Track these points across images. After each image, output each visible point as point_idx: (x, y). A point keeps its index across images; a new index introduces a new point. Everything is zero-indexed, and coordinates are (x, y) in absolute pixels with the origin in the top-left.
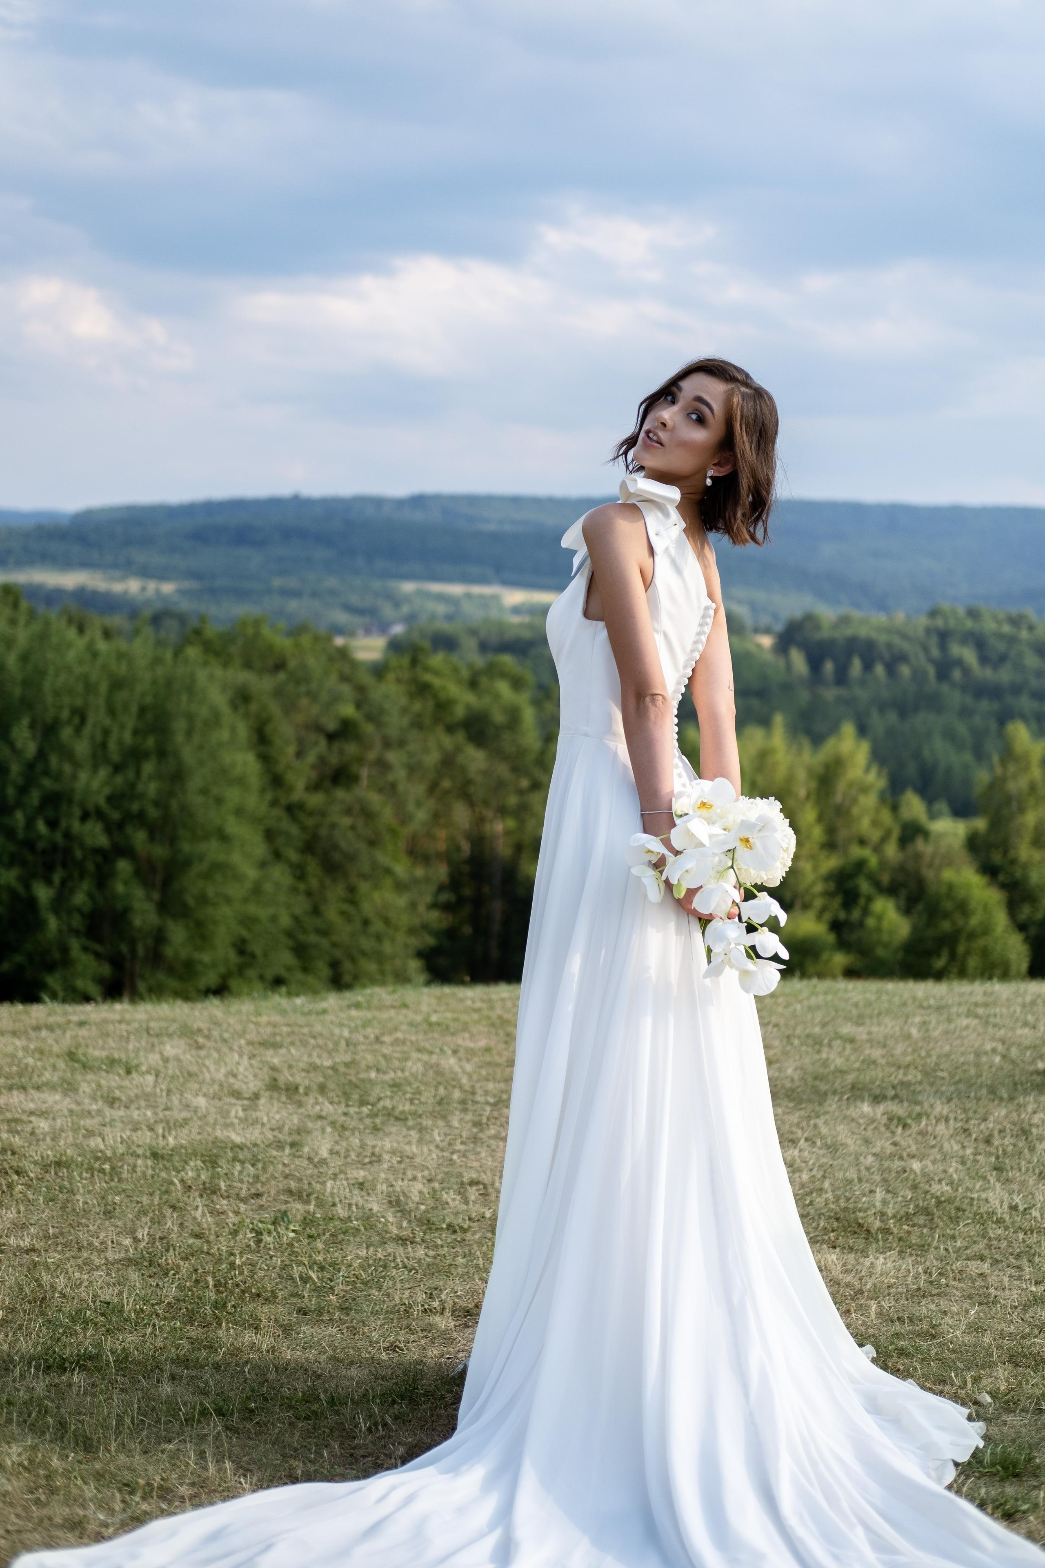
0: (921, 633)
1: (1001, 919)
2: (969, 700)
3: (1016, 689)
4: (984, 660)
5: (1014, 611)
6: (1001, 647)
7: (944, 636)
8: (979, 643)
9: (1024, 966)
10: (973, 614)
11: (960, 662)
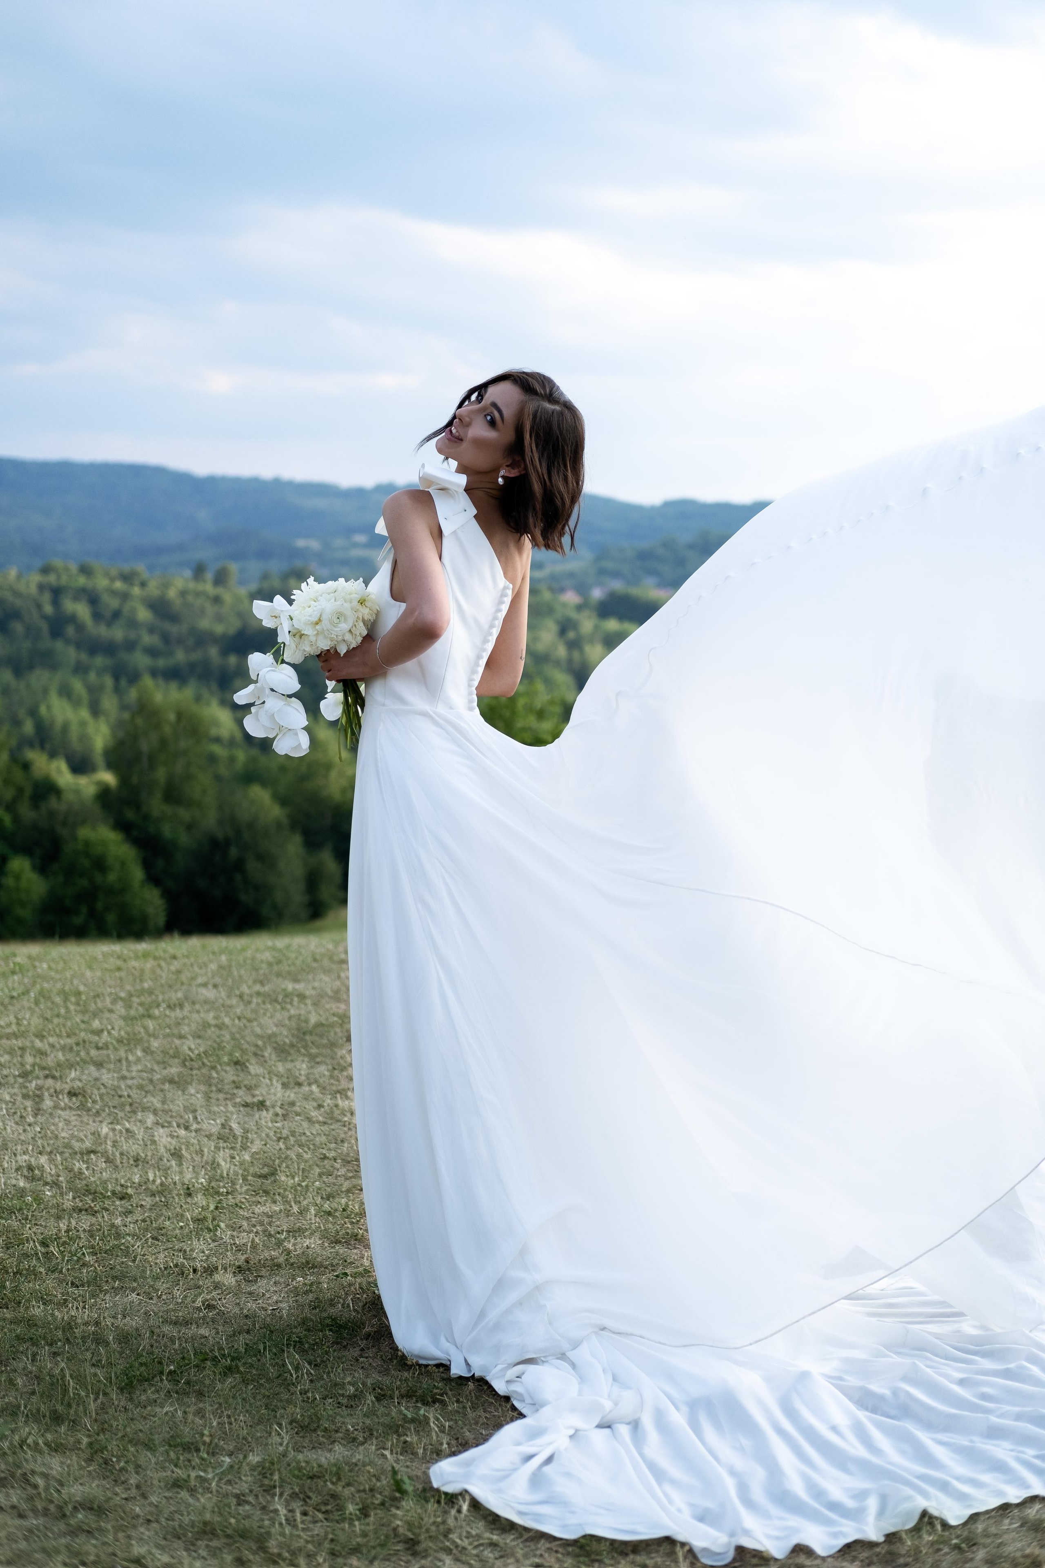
0: (33, 590)
1: (138, 874)
2: (84, 657)
3: (130, 645)
4: (97, 616)
5: (126, 567)
6: (114, 603)
7: (57, 593)
8: (93, 599)
9: (161, 920)
10: (85, 570)
11: (72, 619)
